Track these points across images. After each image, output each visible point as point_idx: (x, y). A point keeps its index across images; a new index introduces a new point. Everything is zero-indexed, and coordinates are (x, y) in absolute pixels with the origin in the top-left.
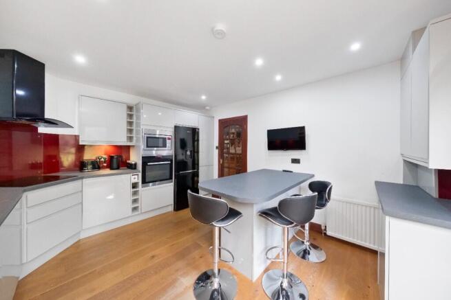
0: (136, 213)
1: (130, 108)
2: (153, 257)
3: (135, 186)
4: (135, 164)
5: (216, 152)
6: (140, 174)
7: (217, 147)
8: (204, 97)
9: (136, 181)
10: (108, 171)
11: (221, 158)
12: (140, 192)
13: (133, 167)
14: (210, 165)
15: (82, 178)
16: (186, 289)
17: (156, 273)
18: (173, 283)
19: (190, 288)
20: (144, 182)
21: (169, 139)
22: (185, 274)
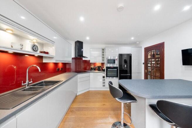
0: (104, 87)
1: (103, 50)
2: (104, 105)
3: (104, 77)
4: (104, 69)
5: (143, 66)
6: (106, 73)
7: (143, 63)
8: (132, 38)
9: (104, 75)
10: (97, 71)
11: (146, 69)
12: (105, 80)
13: (104, 70)
14: (139, 73)
15: (90, 72)
16: (110, 123)
17: (102, 110)
18: (106, 117)
19: (111, 123)
20: (107, 76)
21: (116, 60)
22: (112, 117)
